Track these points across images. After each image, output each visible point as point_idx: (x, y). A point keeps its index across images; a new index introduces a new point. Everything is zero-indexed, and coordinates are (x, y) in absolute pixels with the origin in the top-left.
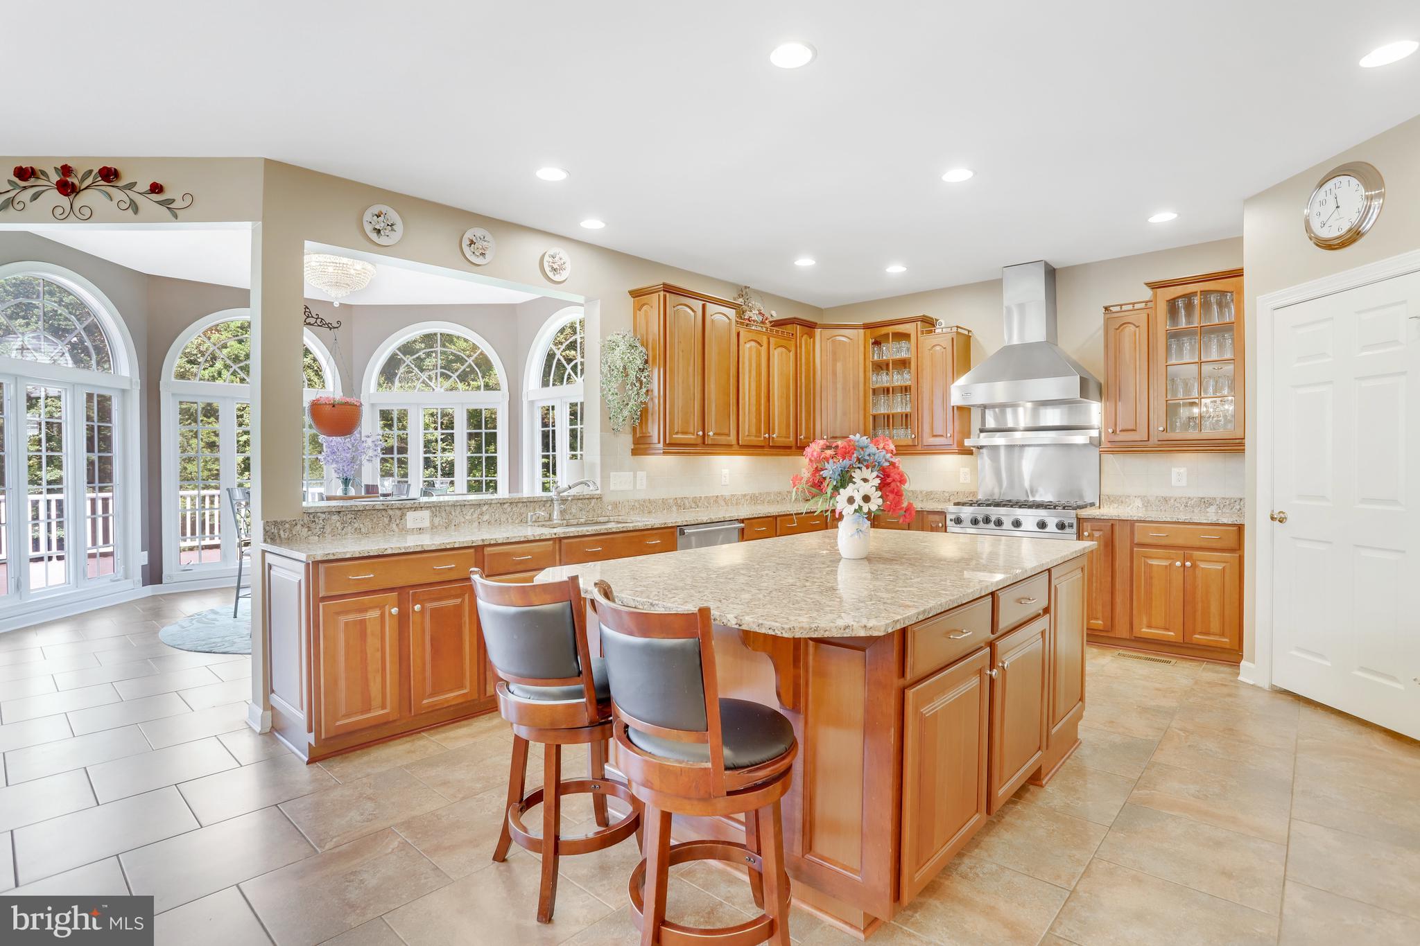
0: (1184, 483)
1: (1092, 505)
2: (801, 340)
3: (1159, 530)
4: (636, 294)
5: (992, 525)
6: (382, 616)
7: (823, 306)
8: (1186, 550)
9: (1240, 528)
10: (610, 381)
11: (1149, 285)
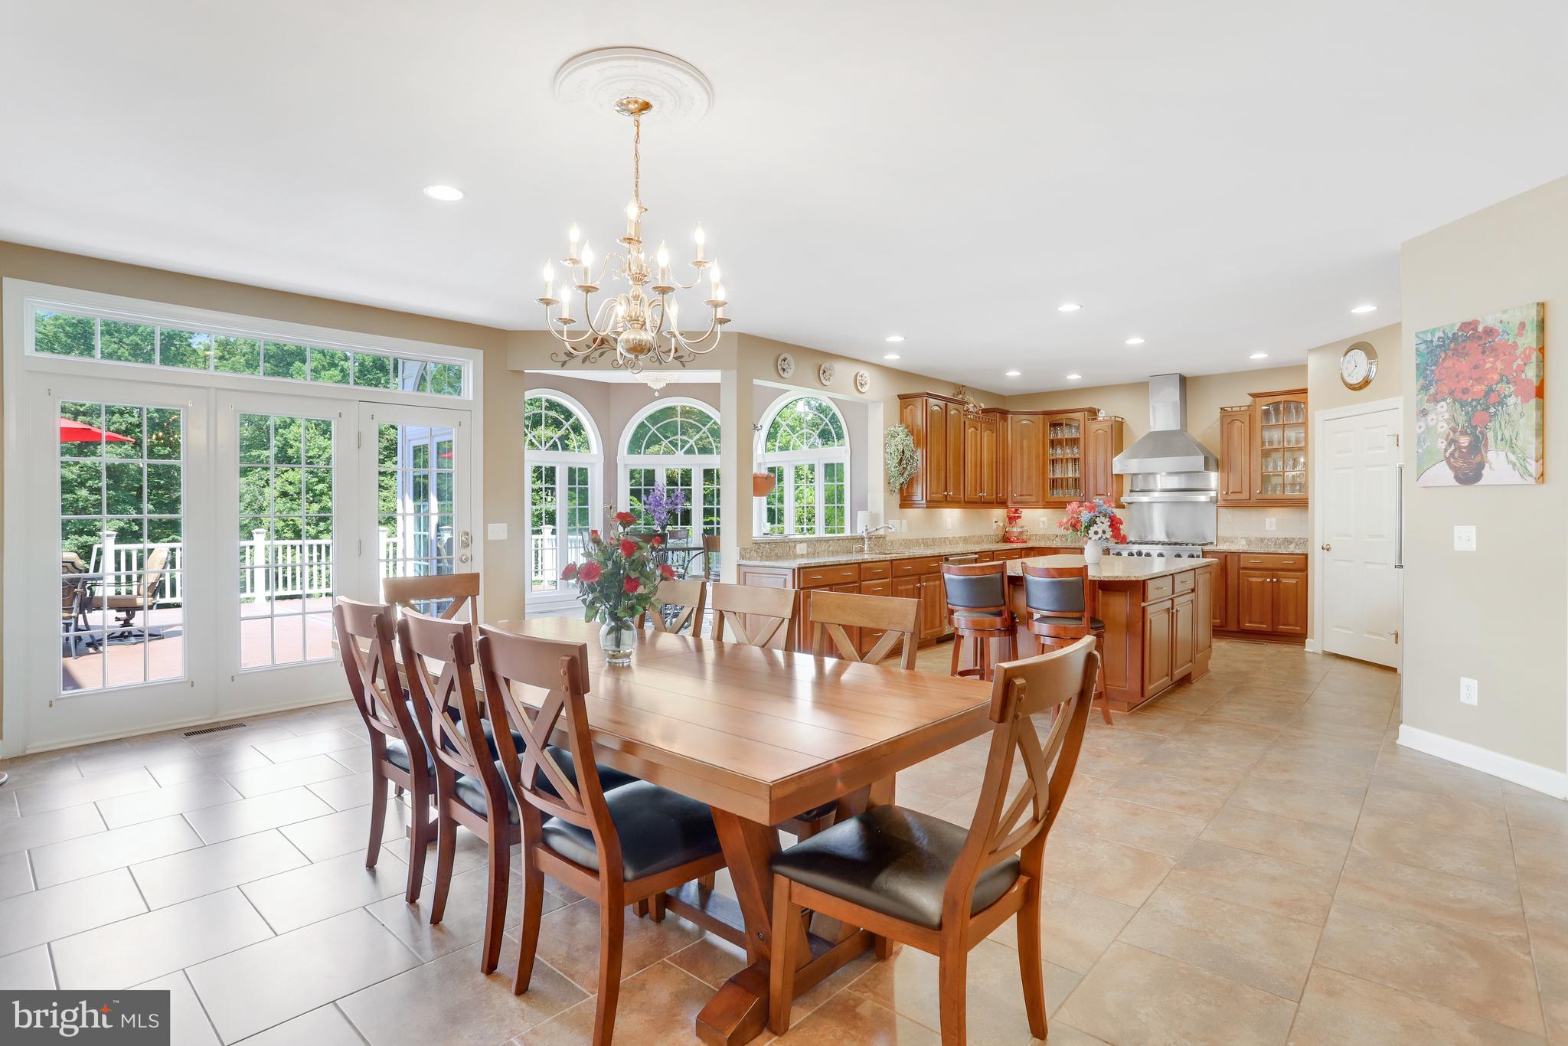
0: (1274, 528)
1: (1212, 543)
2: (999, 424)
3: (1256, 559)
4: (901, 397)
8: (1273, 571)
9: (1306, 556)
10: (893, 459)
11: (1250, 395)
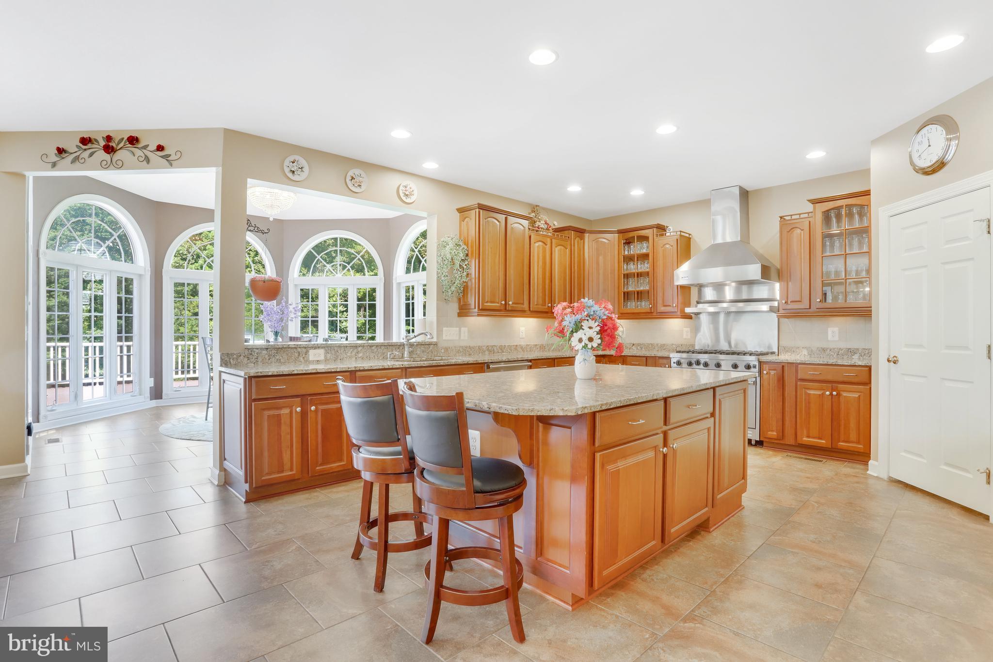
0: (836, 338)
1: (773, 353)
2: (574, 241)
3: (815, 370)
4: (461, 211)
5: (701, 366)
6: (291, 413)
7: (592, 218)
8: (833, 384)
9: (870, 368)
10: (442, 268)
11: (810, 201)
